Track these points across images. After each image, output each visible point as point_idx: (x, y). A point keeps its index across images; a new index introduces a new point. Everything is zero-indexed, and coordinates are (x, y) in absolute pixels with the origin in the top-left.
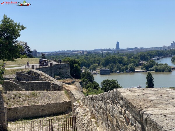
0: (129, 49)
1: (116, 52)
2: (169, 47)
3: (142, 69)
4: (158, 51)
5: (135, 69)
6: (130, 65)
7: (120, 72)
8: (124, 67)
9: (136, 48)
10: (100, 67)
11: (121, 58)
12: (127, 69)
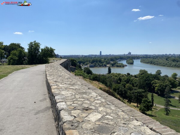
0: (107, 55)
1: (99, 57)
2: (127, 55)
3: (110, 65)
4: (120, 57)
5: (107, 65)
6: (104, 63)
7: (99, 66)
8: (101, 64)
9: (110, 55)
10: (89, 64)
11: (100, 60)
12: (103, 65)
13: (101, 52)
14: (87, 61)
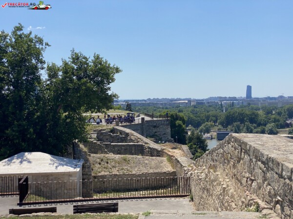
0: (269, 98)
1: (245, 104)
3: (290, 133)
5: (278, 132)
9: (281, 97)
10: (216, 128)
11: (254, 113)
13: (249, 88)
14: (208, 118)
